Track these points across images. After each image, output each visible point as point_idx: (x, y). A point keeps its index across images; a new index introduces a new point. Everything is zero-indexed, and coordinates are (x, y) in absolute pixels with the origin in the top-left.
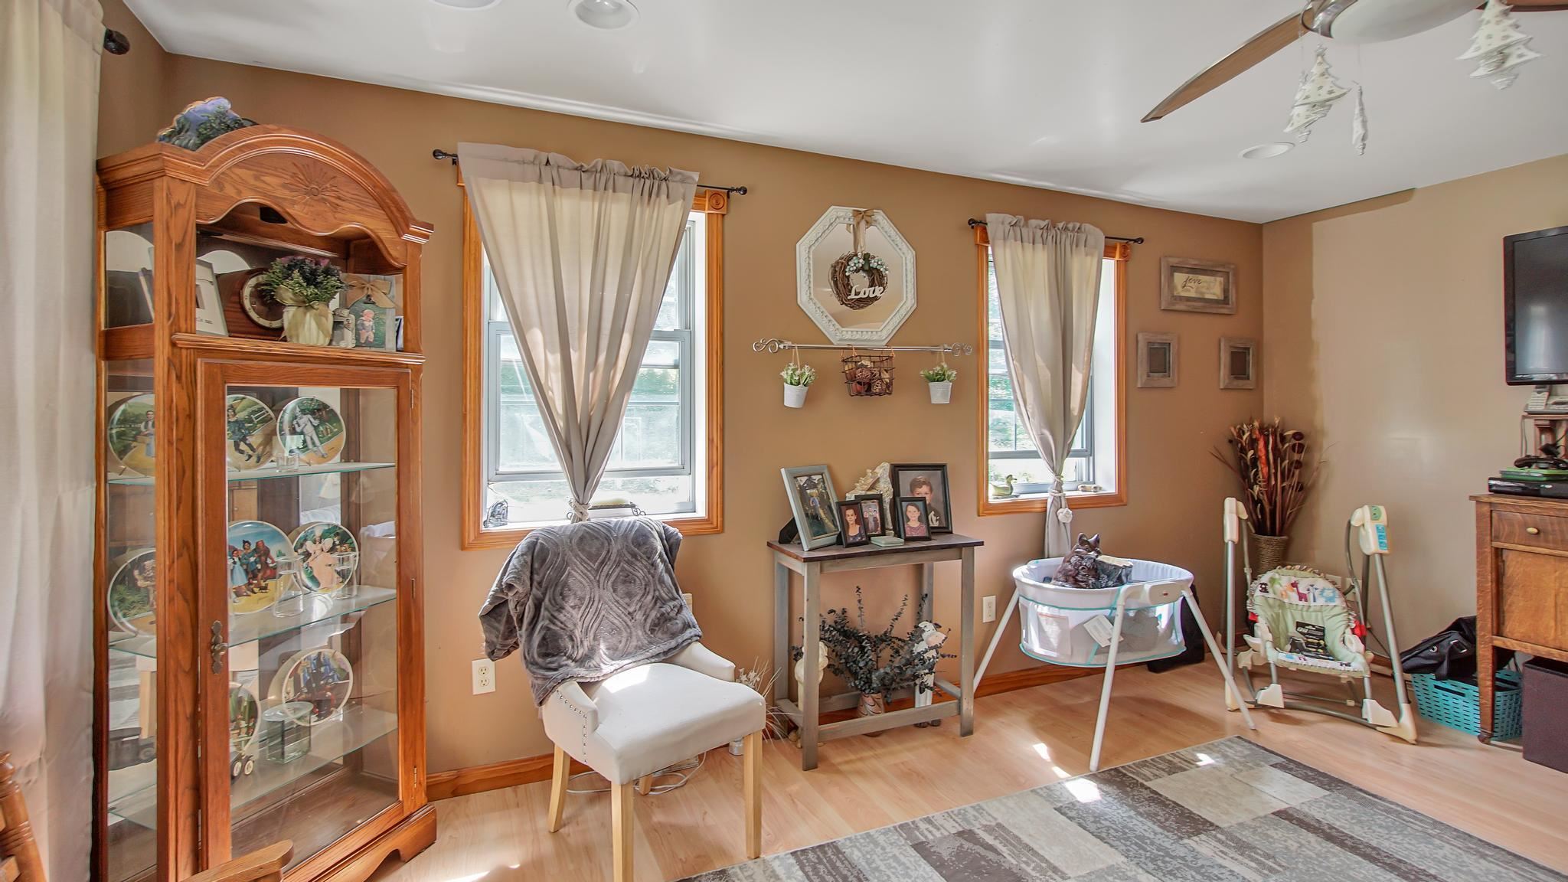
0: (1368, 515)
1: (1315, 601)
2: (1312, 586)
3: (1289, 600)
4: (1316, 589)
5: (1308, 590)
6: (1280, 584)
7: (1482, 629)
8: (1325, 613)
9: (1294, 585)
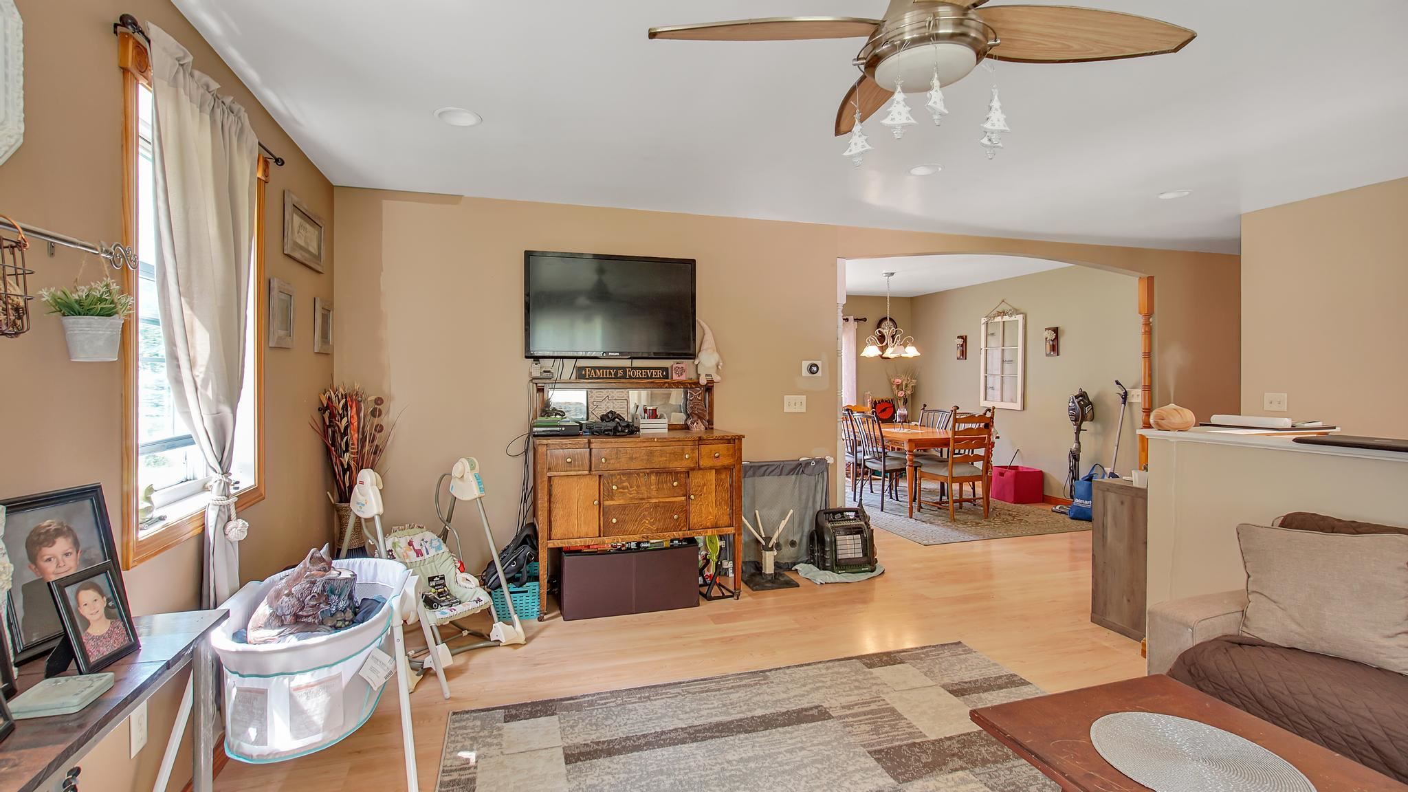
0: (468, 468)
1: (428, 554)
2: (423, 540)
3: (410, 560)
4: (426, 542)
5: (421, 545)
6: (400, 546)
7: (542, 538)
8: (436, 563)
9: (410, 544)
